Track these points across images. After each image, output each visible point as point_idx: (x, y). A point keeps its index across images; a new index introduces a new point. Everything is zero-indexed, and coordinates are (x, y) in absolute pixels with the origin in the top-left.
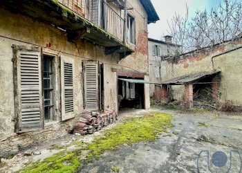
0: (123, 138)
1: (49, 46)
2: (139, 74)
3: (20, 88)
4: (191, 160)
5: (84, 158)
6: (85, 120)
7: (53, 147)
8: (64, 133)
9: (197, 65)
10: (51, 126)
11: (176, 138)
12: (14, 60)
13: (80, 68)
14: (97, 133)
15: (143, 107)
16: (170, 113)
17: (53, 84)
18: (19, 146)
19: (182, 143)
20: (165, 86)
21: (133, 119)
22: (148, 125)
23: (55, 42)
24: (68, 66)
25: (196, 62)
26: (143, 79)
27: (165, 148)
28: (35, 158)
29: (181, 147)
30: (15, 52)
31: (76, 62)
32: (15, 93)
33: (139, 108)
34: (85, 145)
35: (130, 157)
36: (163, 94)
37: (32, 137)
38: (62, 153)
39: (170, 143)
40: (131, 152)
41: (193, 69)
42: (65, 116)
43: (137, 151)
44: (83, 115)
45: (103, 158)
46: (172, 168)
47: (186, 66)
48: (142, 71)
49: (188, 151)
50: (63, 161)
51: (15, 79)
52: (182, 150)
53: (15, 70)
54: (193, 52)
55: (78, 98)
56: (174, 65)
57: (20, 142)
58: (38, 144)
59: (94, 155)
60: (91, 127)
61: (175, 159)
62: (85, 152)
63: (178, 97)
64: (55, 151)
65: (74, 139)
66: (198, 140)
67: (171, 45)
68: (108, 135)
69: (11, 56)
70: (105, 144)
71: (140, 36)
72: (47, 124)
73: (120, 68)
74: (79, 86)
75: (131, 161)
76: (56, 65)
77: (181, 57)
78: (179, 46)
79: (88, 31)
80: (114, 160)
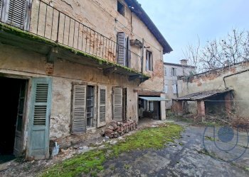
0: (138, 144)
1: (92, 80)
2: (156, 92)
3: (74, 107)
4: (187, 169)
5: (108, 155)
6: (112, 128)
7: (91, 145)
8: (99, 135)
9: (209, 83)
10: (91, 131)
11: (180, 148)
12: (72, 91)
13: (111, 92)
14: (120, 138)
15: (160, 119)
16: (183, 124)
17: (93, 103)
18: (71, 142)
19: (184, 153)
20: (180, 101)
21: (149, 128)
22: (160, 134)
23: (95, 77)
24: (103, 91)
25: (208, 81)
26: (159, 96)
27: (168, 156)
28: (80, 151)
29: (182, 157)
30: (73, 86)
31: (108, 88)
32: (72, 110)
33: (156, 119)
34: (110, 146)
35: (139, 159)
36: (178, 107)
37: (79, 137)
38: (95, 150)
39: (174, 152)
40: (141, 155)
41: (206, 87)
42: (100, 124)
43: (146, 156)
44: (111, 124)
45: (120, 157)
46: (169, 172)
47: (200, 85)
48: (158, 90)
49: (187, 160)
50: (94, 156)
51: (72, 102)
52: (182, 159)
53: (72, 96)
54: (205, 73)
55: (109, 112)
56: (189, 83)
57: (72, 140)
58: (82, 142)
59: (115, 154)
60: (116, 133)
61: (173, 166)
62: (109, 151)
63: (193, 110)
64: (91, 148)
65: (104, 140)
66: (199, 152)
67: (187, 67)
68: (128, 140)
69: (71, 88)
70: (124, 147)
71: (157, 65)
72: (88, 129)
73: (140, 89)
74: (110, 104)
75: (139, 163)
76: (95, 91)
77: (195, 77)
78: (193, 67)
79: (116, 69)
80: (127, 160)
